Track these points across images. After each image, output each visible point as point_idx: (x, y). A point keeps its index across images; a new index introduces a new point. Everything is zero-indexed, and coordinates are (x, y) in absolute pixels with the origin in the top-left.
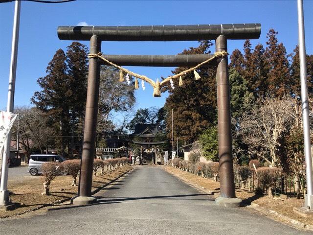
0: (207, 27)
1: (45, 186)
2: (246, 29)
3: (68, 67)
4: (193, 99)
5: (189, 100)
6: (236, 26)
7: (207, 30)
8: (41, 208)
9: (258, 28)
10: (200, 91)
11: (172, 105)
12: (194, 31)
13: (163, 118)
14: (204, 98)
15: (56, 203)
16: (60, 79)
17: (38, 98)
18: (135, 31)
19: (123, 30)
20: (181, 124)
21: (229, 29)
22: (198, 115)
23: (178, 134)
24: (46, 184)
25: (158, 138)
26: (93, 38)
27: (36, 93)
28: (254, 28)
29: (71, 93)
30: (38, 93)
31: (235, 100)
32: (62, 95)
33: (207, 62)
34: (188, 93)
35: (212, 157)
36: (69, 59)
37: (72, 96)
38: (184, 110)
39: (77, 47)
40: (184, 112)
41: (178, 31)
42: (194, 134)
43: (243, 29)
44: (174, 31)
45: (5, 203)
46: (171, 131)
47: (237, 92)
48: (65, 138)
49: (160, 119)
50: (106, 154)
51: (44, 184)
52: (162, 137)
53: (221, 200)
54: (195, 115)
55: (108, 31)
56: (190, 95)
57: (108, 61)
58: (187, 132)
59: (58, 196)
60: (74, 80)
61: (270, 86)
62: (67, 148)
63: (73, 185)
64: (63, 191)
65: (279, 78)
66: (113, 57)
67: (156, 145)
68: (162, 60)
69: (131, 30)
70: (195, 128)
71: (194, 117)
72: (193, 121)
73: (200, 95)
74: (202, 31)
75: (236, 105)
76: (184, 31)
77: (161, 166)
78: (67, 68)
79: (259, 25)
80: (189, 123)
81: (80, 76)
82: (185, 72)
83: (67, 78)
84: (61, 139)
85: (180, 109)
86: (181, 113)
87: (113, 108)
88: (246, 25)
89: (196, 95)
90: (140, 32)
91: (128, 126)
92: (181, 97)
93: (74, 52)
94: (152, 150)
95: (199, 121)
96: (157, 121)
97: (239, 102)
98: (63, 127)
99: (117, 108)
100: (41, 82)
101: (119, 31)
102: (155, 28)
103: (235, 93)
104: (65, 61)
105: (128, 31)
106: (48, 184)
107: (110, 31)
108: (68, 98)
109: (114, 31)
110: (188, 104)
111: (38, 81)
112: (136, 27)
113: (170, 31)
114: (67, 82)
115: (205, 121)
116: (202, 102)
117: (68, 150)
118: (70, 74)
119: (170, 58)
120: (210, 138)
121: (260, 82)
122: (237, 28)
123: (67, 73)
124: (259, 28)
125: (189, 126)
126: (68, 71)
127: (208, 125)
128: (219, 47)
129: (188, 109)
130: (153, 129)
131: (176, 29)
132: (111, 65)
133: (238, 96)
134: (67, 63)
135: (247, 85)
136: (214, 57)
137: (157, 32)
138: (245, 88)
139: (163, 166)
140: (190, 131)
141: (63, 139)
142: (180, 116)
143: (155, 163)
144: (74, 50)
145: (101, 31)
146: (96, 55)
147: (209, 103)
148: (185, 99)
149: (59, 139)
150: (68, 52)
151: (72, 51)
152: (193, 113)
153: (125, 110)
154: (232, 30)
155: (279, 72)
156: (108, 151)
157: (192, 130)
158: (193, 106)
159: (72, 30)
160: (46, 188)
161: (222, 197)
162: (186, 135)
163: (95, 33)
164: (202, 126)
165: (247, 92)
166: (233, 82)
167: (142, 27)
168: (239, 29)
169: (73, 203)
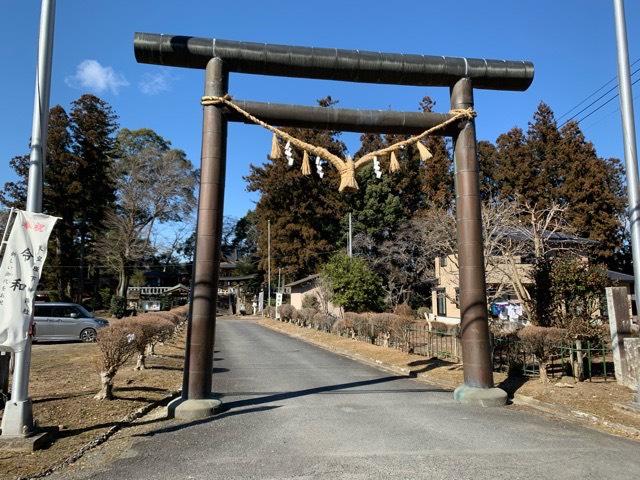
0: (438, 60)
1: (104, 380)
2: (509, 70)
3: (74, 140)
4: (304, 205)
5: (298, 206)
6: (491, 62)
7: (440, 67)
8: (111, 434)
9: (529, 70)
10: (315, 191)
11: (268, 214)
12: (416, 65)
13: (245, 236)
14: (322, 204)
15: (135, 418)
16: (57, 161)
17: (12, 195)
18: (303, 56)
19: (277, 51)
20: (284, 246)
21: (479, 69)
22: (312, 231)
23: (278, 263)
24: (108, 376)
25: (241, 269)
26: (213, 63)
27: (7, 184)
28: (522, 70)
29: (80, 188)
30: (12, 184)
31: (371, 207)
32: (60, 189)
33: (441, 128)
34: (295, 193)
35: (343, 301)
36: (74, 124)
37: (83, 192)
38: (289, 222)
39: (92, 105)
40: (288, 226)
41: (387, 63)
42: (304, 263)
43: (504, 69)
44: (378, 62)
45: (27, 431)
46: (266, 257)
47: (374, 194)
48: (67, 269)
49: (240, 237)
50: (146, 298)
51: (103, 374)
52: (247, 268)
53: (470, 393)
54: (307, 231)
55: (245, 52)
56: (299, 197)
57: (247, 114)
58: (294, 259)
59: (133, 400)
60: (86, 164)
61: (424, 187)
62: (69, 288)
63: (139, 368)
64: (132, 385)
65: (437, 175)
66: (256, 106)
67: (238, 282)
68: (356, 117)
69: (294, 52)
70: (307, 253)
71: (305, 234)
72: (303, 241)
73: (316, 198)
74: (431, 67)
75: (373, 215)
76: (397, 64)
77: (247, 317)
78: (72, 142)
79: (531, 65)
80: (297, 244)
81: (96, 157)
82: (402, 144)
83: (72, 159)
84: (58, 271)
85: (281, 220)
86: (283, 227)
87: (156, 216)
88: (508, 64)
89: (308, 197)
90: (312, 60)
91: (181, 249)
92: (285, 200)
93: (85, 112)
94: (230, 291)
95: (313, 242)
96: (235, 241)
97: (378, 211)
98: (62, 249)
99: (163, 216)
100: (17, 164)
101: (269, 54)
102: (342, 53)
103: (371, 196)
104: (68, 129)
105: (287, 55)
106: (111, 375)
107: (250, 52)
108: (74, 196)
109: (260, 53)
110: (296, 213)
111: (12, 162)
112: (303, 48)
113: (371, 62)
114: (72, 168)
115: (324, 241)
116: (319, 210)
117: (72, 290)
118: (76, 153)
119: (371, 115)
120: (341, 270)
121: (408, 180)
122: (495, 66)
123: (71, 150)
124: (531, 70)
125: (297, 250)
126: (74, 147)
127: (328, 248)
128: (460, 101)
129: (295, 220)
130: (229, 254)
131: (384, 59)
132: (252, 122)
133: (376, 202)
134: (72, 133)
135: (389, 185)
136: (453, 119)
137: (345, 63)
138: (386, 189)
139: (251, 317)
140: (298, 258)
141: (63, 270)
142: (281, 232)
143: (234, 312)
144: (85, 109)
145: (232, 50)
146: (221, 99)
147: (330, 211)
148: (291, 203)
149: (54, 271)
150: (73, 112)
151: (80, 111)
152: (304, 228)
153: (178, 219)
154: (484, 69)
155: (437, 165)
156: (150, 293)
157: (301, 256)
158: (304, 215)
159: (168, 43)
160: (107, 383)
161: (471, 386)
162: (290, 264)
163: (219, 54)
164: (318, 250)
165: (390, 196)
166: (368, 179)
167: (314, 49)
168: (497, 69)
169: (176, 415)
